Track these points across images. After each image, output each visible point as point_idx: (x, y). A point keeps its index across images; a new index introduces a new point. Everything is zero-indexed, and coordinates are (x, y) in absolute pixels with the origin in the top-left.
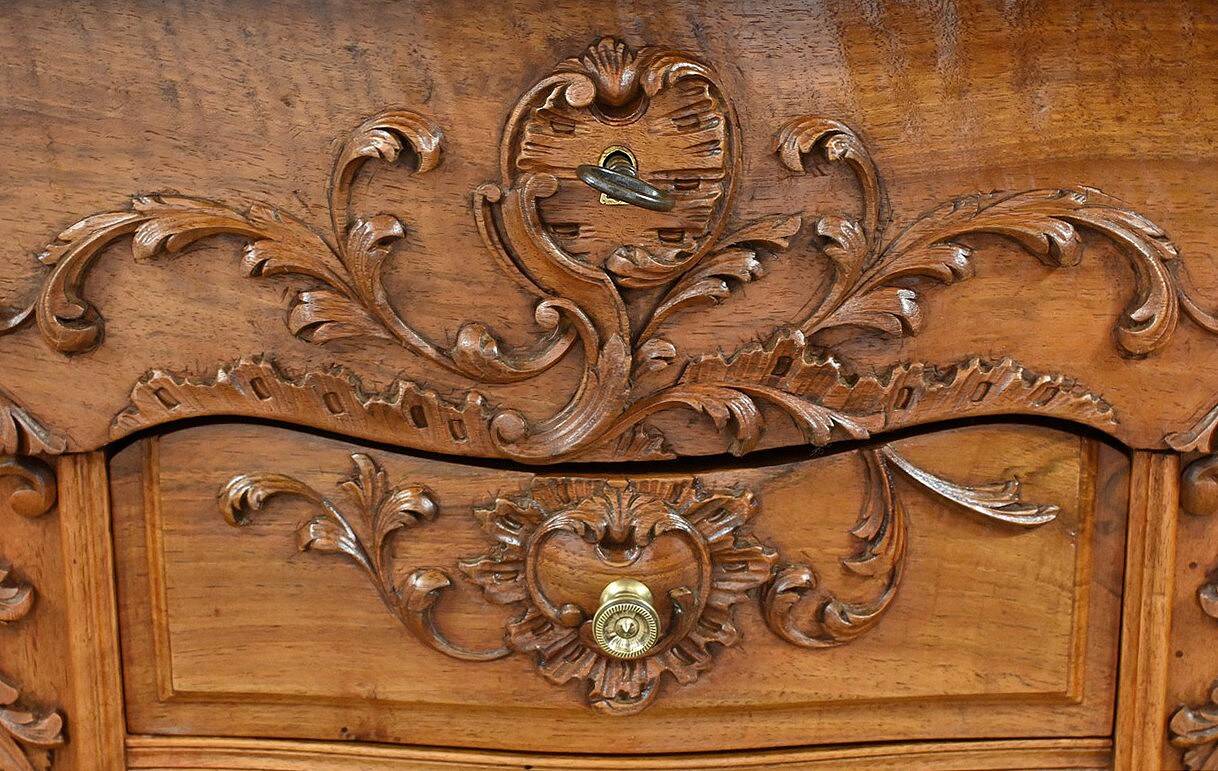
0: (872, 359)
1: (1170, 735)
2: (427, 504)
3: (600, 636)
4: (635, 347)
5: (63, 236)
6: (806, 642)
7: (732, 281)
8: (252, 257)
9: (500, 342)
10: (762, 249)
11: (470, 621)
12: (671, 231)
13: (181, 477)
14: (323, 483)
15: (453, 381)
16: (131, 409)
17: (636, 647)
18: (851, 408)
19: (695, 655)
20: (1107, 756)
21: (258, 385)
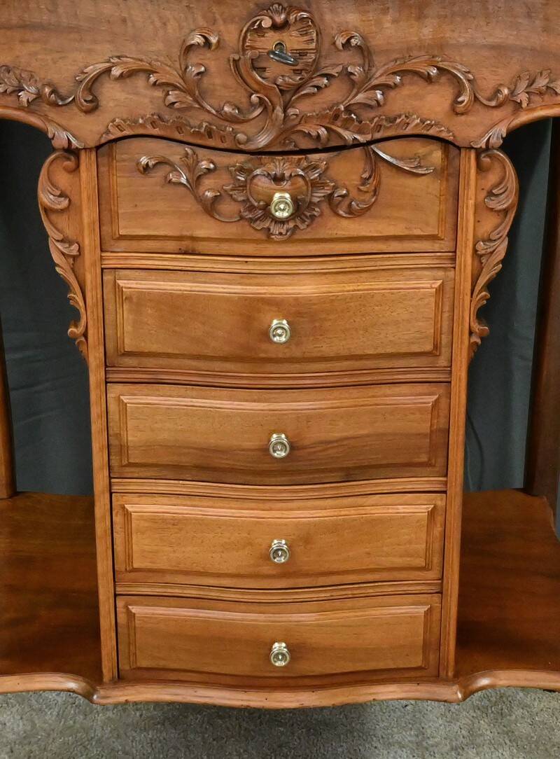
0: (367, 115)
1: (475, 251)
2: (212, 166)
3: (273, 211)
4: (285, 111)
5: (85, 71)
6: (345, 215)
7: (319, 88)
8: (152, 79)
9: (238, 109)
10: (329, 76)
11: (227, 207)
12: (298, 70)
13: (124, 156)
14: (175, 159)
15: (222, 123)
16: (108, 132)
17: (286, 214)
18: (360, 132)
19: (306, 220)
20: (454, 259)
21: (153, 124)
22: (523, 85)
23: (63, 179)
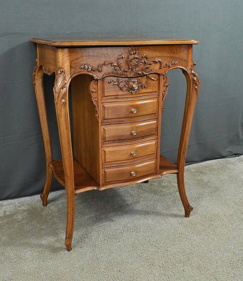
0: (148, 69)
1: (162, 93)
2: (122, 81)
3: (135, 88)
4: (135, 69)
5: (100, 64)
6: (143, 88)
7: (140, 65)
8: (112, 65)
9: (127, 70)
10: (142, 63)
11: (125, 88)
12: (137, 62)
13: (106, 80)
14: (115, 80)
15: (124, 72)
16: (104, 76)
18: (147, 73)
19: (138, 90)
20: (159, 96)
21: (112, 74)
22: (170, 63)
23: (95, 86)
